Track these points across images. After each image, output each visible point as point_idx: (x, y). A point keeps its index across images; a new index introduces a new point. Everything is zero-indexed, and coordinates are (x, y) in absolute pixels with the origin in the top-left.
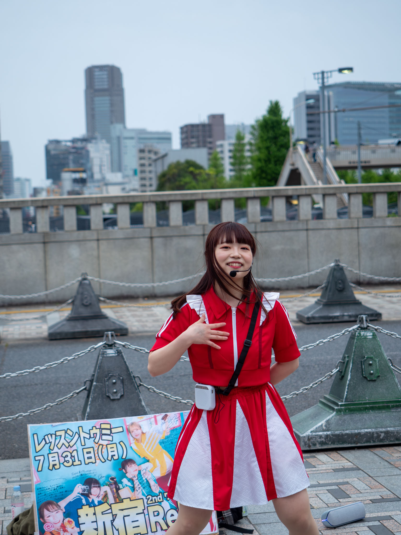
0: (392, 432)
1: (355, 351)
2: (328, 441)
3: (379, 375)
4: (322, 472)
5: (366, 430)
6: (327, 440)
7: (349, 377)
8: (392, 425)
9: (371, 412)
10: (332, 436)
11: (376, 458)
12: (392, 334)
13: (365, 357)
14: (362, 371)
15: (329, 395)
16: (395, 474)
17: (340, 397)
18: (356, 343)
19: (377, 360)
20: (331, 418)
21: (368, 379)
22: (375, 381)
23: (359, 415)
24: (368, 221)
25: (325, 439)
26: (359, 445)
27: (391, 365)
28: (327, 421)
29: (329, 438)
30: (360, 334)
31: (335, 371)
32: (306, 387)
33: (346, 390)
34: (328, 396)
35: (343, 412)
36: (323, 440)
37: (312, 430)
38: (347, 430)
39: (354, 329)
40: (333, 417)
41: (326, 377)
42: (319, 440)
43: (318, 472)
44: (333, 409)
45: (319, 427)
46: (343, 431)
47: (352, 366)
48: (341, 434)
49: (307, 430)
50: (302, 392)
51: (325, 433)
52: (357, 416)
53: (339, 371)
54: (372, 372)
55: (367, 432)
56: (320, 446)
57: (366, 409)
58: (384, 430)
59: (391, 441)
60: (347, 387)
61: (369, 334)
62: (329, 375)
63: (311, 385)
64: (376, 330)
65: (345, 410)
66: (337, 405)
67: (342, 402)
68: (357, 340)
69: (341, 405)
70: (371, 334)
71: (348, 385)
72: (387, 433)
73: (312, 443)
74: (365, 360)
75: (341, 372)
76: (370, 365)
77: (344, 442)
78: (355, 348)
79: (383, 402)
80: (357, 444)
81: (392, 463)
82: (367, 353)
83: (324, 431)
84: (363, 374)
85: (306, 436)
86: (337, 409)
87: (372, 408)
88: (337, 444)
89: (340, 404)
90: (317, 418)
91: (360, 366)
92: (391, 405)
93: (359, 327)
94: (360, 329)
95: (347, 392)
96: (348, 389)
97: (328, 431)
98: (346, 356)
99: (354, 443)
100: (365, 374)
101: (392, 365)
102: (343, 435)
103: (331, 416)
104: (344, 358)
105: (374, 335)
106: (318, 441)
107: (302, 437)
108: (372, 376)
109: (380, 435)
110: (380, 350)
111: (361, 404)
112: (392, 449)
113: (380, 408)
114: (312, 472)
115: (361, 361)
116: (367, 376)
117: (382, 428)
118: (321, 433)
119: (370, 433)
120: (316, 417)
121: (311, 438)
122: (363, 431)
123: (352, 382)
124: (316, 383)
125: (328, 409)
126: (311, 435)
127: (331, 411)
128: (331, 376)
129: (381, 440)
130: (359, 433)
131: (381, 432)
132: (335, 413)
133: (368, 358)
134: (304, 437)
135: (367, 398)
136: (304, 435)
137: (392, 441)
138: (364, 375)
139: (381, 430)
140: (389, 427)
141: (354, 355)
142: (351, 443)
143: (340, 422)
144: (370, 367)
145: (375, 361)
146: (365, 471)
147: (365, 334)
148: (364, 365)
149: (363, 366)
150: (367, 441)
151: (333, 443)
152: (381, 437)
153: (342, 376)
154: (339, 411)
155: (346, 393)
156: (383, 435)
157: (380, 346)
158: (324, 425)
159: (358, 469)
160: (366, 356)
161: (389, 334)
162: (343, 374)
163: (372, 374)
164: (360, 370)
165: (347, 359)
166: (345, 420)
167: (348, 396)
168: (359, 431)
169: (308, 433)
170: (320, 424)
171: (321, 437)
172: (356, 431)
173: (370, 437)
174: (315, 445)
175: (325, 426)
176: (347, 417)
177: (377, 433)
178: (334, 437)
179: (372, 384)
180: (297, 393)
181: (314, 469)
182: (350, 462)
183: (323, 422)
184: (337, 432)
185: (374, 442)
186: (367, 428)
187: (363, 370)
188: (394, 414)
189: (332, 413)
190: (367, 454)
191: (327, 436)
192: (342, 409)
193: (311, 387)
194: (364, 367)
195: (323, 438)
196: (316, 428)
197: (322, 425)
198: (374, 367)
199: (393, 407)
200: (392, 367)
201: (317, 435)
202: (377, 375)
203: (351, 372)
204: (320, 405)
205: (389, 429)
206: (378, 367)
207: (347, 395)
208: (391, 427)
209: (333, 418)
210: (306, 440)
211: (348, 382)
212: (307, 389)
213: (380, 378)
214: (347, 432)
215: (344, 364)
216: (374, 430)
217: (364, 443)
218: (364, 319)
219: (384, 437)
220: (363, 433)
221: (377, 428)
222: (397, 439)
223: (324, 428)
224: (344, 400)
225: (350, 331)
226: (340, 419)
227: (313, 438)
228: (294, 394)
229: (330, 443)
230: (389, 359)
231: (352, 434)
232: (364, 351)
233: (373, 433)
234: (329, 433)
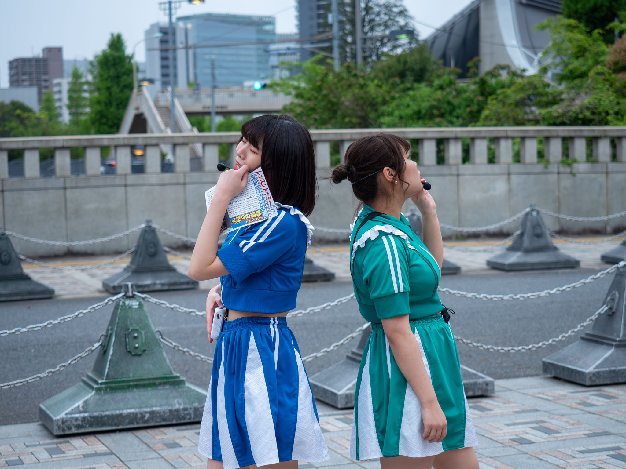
0: (158, 412)
1: (118, 323)
2: (85, 424)
3: (145, 348)
4: (70, 458)
5: (129, 411)
6: (84, 422)
7: (111, 352)
8: (158, 404)
9: (135, 390)
10: (89, 419)
11: (136, 441)
12: (162, 304)
13: (129, 329)
14: (126, 345)
15: (92, 372)
16: (150, 457)
17: (101, 375)
18: (120, 313)
19: (143, 332)
20: (90, 398)
21: (133, 353)
22: (140, 355)
23: (121, 394)
24: (196, 176)
25: (82, 421)
26: (121, 427)
27: (160, 337)
28: (85, 402)
29: (86, 421)
30: (124, 303)
31: (96, 345)
32: (64, 364)
33: (108, 366)
34: (90, 374)
35: (104, 391)
36: (80, 422)
37: (67, 411)
38: (107, 411)
39: (118, 299)
40: (92, 396)
41: (87, 352)
42: (75, 423)
43: (67, 458)
44: (92, 388)
45: (75, 409)
46: (102, 413)
47: (115, 339)
48: (100, 416)
49: (62, 412)
50: (59, 370)
51: (82, 415)
52: (119, 396)
53: (101, 345)
54: (137, 345)
55: (130, 413)
56: (75, 430)
57: (129, 387)
58: (149, 410)
59: (156, 422)
60: (108, 363)
61: (135, 304)
62: (90, 349)
63: (69, 362)
64: (143, 299)
65: (106, 388)
66: (96, 382)
67: (103, 379)
68: (121, 310)
69: (102, 384)
70: (137, 303)
71: (110, 361)
72: (152, 413)
73: (67, 427)
74: (130, 333)
75: (104, 346)
76: (136, 338)
77: (103, 425)
78: (119, 319)
79: (149, 379)
80: (118, 426)
81: (151, 446)
82: (131, 324)
83: (80, 412)
84: (126, 348)
85: (60, 418)
86: (96, 388)
87: (137, 386)
88: (96, 427)
89: (100, 381)
90: (75, 398)
91: (123, 339)
92: (157, 382)
93: (124, 295)
94: (125, 297)
95: (109, 369)
96: (109, 365)
97: (85, 412)
98: (110, 328)
99: (115, 425)
100: (129, 348)
101: (162, 338)
102: (102, 417)
103: (89, 396)
104: (108, 330)
105: (140, 305)
106: (73, 425)
107: (55, 420)
108: (138, 350)
109: (145, 416)
110: (147, 321)
111: (124, 382)
112: (157, 430)
113: (145, 386)
114: (59, 459)
115: (125, 334)
116: (132, 350)
117: (146, 407)
118: (77, 415)
119: (133, 413)
120: (73, 397)
121: (66, 421)
122: (125, 412)
123: (114, 358)
124: (75, 360)
125: (88, 389)
126: (66, 418)
127: (91, 390)
128: (93, 351)
129: (146, 422)
130: (121, 415)
131: (146, 412)
132: (94, 392)
133: (132, 330)
134: (58, 420)
135: (131, 375)
136: (58, 418)
137: (158, 422)
138: (128, 350)
139: (146, 410)
140: (155, 407)
141: (117, 327)
142: (112, 426)
143: (100, 402)
144: (135, 341)
145: (141, 333)
146: (118, 455)
147: (131, 304)
148: (128, 337)
149: (127, 339)
150: (130, 423)
151: (91, 426)
152: (146, 418)
153: (104, 351)
154: (98, 390)
155: (107, 370)
156: (147, 416)
157: (147, 317)
158: (81, 406)
159: (112, 453)
160: (131, 328)
161: (158, 303)
162: (105, 349)
163: (137, 348)
164: (124, 344)
165: (110, 332)
166: (104, 401)
167: (110, 373)
168: (121, 412)
169: (62, 415)
170: (76, 405)
171: (77, 419)
172: (118, 412)
173: (133, 418)
174: (70, 428)
175: (83, 407)
176: (108, 397)
177: (141, 413)
178: (92, 420)
179: (137, 358)
180: (53, 370)
181: (62, 455)
182: (105, 446)
183: (80, 403)
184: (96, 414)
185: (138, 423)
186: (130, 408)
187: (128, 344)
188: (161, 392)
189: (91, 393)
190: (128, 437)
191: (84, 418)
192: (102, 388)
193: (70, 364)
194: (129, 340)
195: (79, 420)
196: (72, 410)
197: (78, 407)
198: (139, 340)
199: (160, 384)
200: (162, 340)
201: (73, 418)
202: (143, 349)
203: (114, 346)
204: (81, 384)
205: (154, 409)
206: (144, 340)
207: (108, 372)
208: (157, 406)
209: (92, 398)
210: (60, 423)
211: (109, 357)
212: (64, 366)
213: (147, 352)
214: (107, 413)
215: (108, 337)
216: (137, 410)
217: (127, 425)
218: (130, 286)
219: (149, 417)
220: (125, 414)
221: (141, 407)
222: (164, 420)
223: (81, 409)
224: (105, 378)
225: (114, 301)
226: (100, 399)
227: (68, 420)
228: (49, 372)
229: (88, 426)
230: (158, 331)
231: (112, 415)
232: (129, 323)
233: (137, 414)
234: (86, 415)
